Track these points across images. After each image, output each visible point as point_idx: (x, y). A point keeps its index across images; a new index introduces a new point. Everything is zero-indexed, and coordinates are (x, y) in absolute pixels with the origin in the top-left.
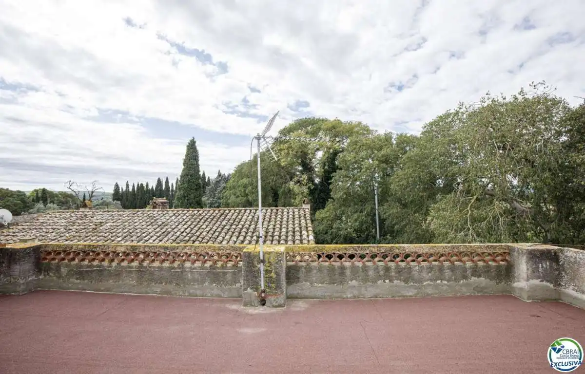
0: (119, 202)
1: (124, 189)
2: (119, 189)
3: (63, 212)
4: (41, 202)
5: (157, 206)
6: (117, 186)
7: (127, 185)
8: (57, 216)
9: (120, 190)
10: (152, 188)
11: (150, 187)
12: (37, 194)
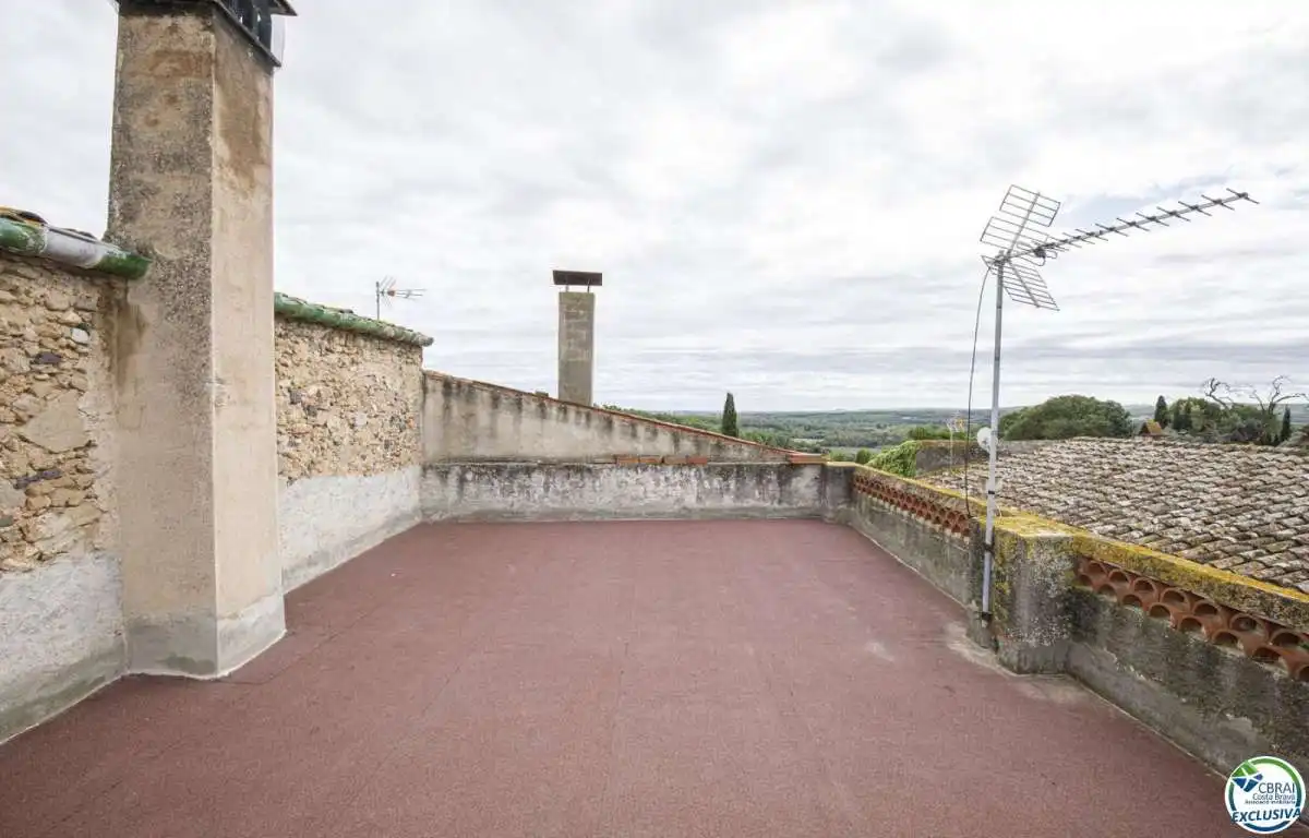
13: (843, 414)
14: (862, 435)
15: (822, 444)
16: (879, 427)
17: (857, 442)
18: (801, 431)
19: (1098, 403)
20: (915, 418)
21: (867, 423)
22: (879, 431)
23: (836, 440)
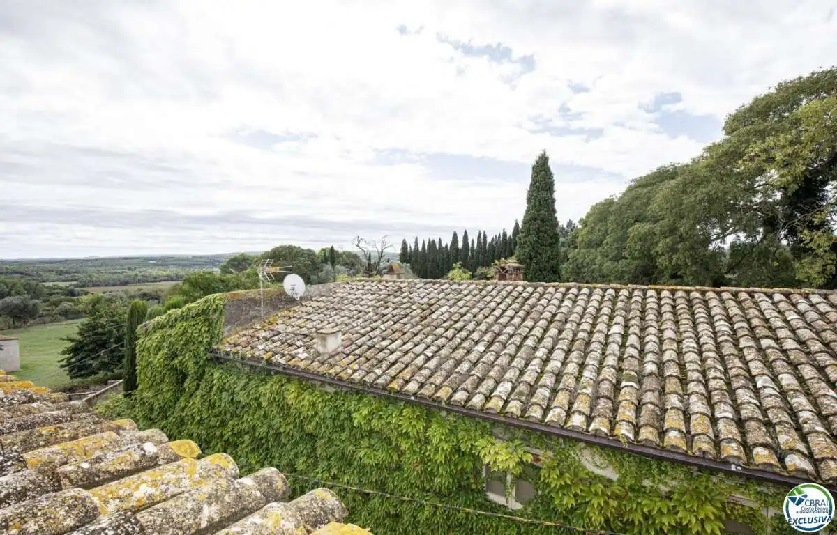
0: (409, 265)
1: (413, 247)
2: (407, 248)
3: (367, 281)
4: (329, 263)
5: (507, 275)
6: (404, 243)
7: (417, 243)
8: (360, 287)
9: (409, 249)
10: (447, 246)
11: (443, 245)
12: (325, 253)
13: (96, 260)
14: (115, 276)
15: (76, 286)
16: (130, 269)
17: (112, 282)
18: (53, 276)
19: (303, 250)
20: (160, 263)
21: (118, 267)
22: (130, 273)
23: (90, 281)
